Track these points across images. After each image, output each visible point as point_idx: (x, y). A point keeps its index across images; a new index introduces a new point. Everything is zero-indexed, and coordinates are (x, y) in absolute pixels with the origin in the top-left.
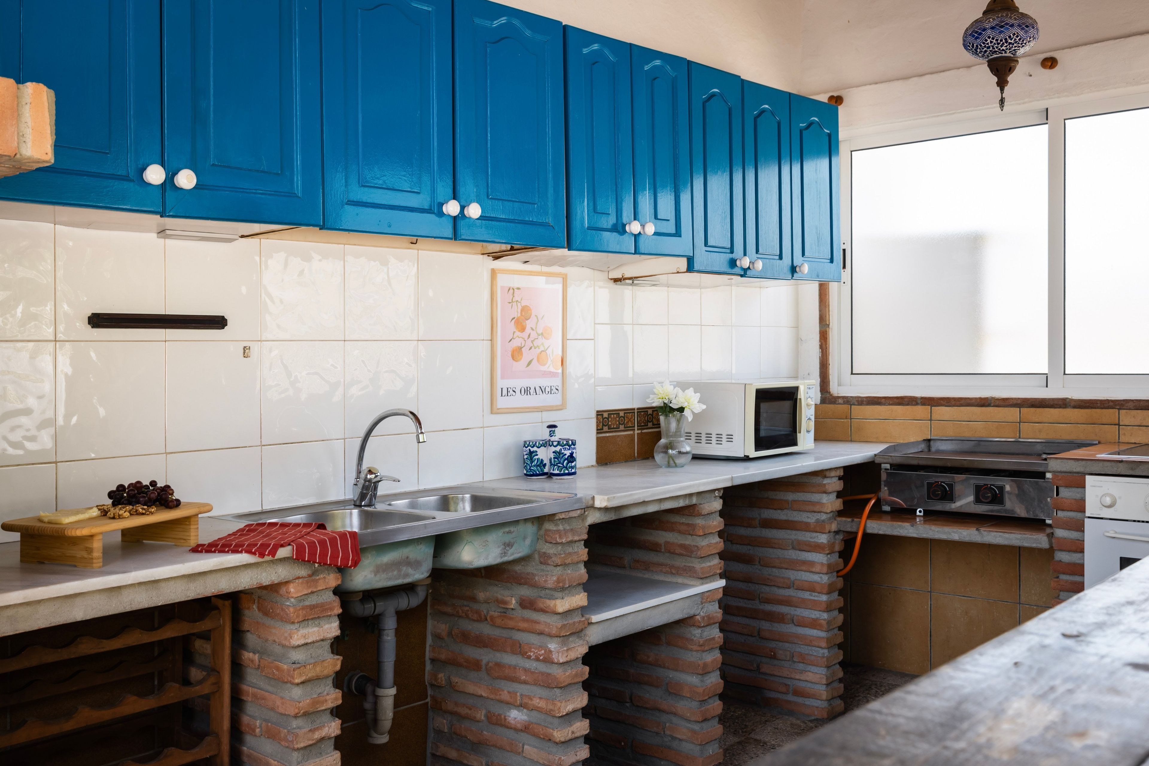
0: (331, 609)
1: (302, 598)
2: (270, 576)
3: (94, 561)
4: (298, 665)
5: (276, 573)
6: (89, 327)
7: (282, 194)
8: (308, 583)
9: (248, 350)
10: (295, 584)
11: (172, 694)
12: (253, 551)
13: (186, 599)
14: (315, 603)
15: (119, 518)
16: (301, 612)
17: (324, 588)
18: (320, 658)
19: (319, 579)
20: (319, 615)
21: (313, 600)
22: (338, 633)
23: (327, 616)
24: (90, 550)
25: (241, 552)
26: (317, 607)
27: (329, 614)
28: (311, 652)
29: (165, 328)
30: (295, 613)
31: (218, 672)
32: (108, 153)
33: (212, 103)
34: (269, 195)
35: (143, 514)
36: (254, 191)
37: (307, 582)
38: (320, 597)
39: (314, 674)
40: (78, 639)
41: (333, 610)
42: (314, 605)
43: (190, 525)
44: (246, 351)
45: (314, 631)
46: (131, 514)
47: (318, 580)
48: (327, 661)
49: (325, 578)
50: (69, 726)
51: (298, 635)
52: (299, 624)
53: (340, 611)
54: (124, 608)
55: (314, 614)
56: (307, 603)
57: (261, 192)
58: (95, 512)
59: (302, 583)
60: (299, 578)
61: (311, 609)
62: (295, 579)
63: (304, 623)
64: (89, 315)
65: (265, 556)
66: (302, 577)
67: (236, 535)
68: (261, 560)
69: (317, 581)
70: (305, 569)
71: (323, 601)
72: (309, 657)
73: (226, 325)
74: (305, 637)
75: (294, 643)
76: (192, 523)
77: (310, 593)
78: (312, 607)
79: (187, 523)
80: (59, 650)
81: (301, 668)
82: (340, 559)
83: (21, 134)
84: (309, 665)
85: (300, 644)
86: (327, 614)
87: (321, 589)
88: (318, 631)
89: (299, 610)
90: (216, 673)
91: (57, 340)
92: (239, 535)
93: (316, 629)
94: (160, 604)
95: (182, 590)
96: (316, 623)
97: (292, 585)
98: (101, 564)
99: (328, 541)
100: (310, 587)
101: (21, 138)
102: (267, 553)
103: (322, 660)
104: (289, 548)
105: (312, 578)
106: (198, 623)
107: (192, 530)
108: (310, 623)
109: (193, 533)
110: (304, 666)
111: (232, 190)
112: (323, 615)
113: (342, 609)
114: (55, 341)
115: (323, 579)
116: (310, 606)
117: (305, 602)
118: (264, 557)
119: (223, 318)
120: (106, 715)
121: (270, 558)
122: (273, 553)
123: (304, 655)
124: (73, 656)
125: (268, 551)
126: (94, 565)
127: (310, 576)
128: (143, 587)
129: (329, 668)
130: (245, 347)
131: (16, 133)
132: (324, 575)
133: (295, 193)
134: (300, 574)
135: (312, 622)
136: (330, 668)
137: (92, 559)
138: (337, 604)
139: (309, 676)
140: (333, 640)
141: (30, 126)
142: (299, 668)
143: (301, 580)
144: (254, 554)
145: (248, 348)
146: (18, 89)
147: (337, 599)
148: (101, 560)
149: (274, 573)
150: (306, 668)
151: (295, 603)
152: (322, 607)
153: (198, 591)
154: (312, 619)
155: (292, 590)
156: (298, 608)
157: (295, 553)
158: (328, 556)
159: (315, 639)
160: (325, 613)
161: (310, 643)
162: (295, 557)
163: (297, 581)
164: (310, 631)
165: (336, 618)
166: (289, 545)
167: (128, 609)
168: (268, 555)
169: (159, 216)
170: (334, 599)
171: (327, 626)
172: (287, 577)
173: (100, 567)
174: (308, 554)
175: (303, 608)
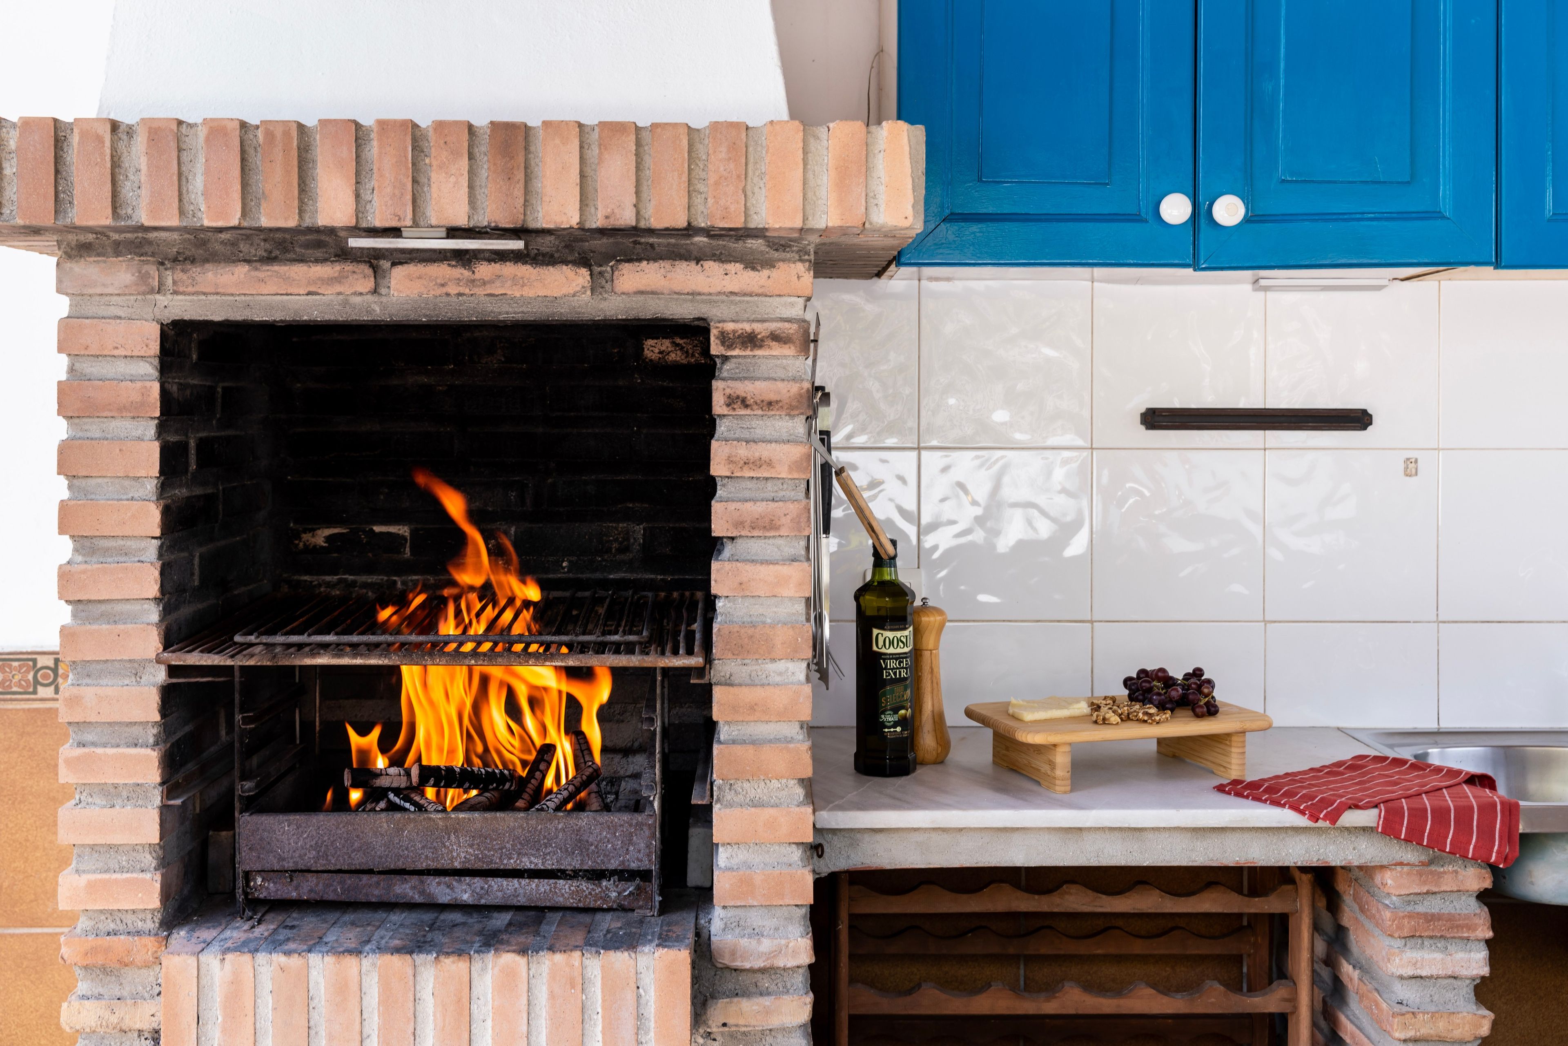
0: (1471, 928)
1: (1411, 898)
2: (1344, 853)
3: (1057, 782)
4: (1404, 1009)
5: (1354, 849)
6: (1143, 428)
7: (1414, 215)
8: (1421, 876)
9: (1413, 464)
10: (1394, 872)
11: (1213, 1000)
12: (1302, 808)
13: (1190, 864)
14: (1437, 911)
15: (1104, 723)
16: (1406, 921)
17: (1455, 889)
18: (1450, 1006)
19: (1444, 872)
20: (1443, 933)
21: (1433, 906)
22: (1485, 971)
23: (1462, 938)
24: (1052, 764)
25: (1283, 806)
26: (1439, 920)
27: (1466, 935)
28: (1433, 993)
29: (1265, 429)
30: (1394, 921)
31: (1295, 984)
32: (1108, 184)
33: (1282, 82)
34: (1387, 219)
35: (1145, 721)
36: (1358, 216)
37: (1420, 874)
38: (1448, 903)
39: (1432, 1032)
40: (1064, 887)
41: (1475, 930)
42: (1433, 915)
43: (1230, 746)
44: (1411, 468)
45: (1435, 959)
46: (1122, 720)
47: (1442, 873)
48: (1460, 1015)
49: (1456, 872)
50: (1050, 1007)
51: (1401, 959)
52: (1403, 940)
53: (1490, 934)
54: (1088, 860)
55: (1433, 930)
56: (1420, 909)
57: (1373, 215)
58: (1083, 708)
59: (1408, 874)
60: (1401, 864)
61: (1428, 921)
62: (1396, 864)
63: (1413, 941)
64: (1143, 410)
65: (1320, 821)
66: (1408, 864)
67: (1321, 771)
68: (1310, 824)
69: (1440, 875)
70: (1413, 850)
71: (1453, 911)
72: (1428, 1000)
73: (1371, 424)
74: (1415, 964)
75: (1394, 970)
76: (1233, 744)
77: (1424, 894)
78: (1430, 918)
79: (1227, 742)
80: (1036, 897)
81: (1407, 1016)
82: (1472, 847)
83: (872, 194)
84: (1424, 1013)
85: (1405, 975)
86: (1460, 935)
87: (1448, 889)
88: (1442, 959)
89: (1403, 918)
90: (1292, 984)
91: (1094, 446)
92: (1326, 773)
93: (1438, 956)
94: (1145, 864)
95: (1183, 849)
96: (1439, 945)
97: (1389, 873)
98: (1068, 788)
99: (1453, 812)
100: (1425, 883)
101: (872, 200)
102: (1321, 816)
103: (1452, 1010)
104: (1375, 811)
105: (1430, 868)
106: (1257, 899)
107: (1233, 755)
108: (1426, 943)
109: (1235, 760)
110: (1413, 1013)
111: (1317, 217)
112: (1452, 935)
113: (1493, 931)
114: (1092, 448)
115: (1452, 873)
116: (1425, 915)
117: (1416, 906)
118: (1316, 822)
119: (1364, 412)
120: (1107, 1005)
121: (1327, 824)
122: (1333, 817)
123: (1418, 995)
124: (1056, 910)
125: (1325, 811)
126: (1057, 788)
127: (1423, 864)
128: (1117, 834)
129: (1463, 1028)
130: (1408, 459)
131: (864, 194)
132: (1455, 868)
133: (1440, 212)
134: (1404, 857)
135: (1431, 942)
136: (1466, 1029)
137: (1055, 778)
138: (1481, 922)
139: (1422, 1032)
140: (1478, 981)
141: (883, 182)
142: (1403, 1015)
143: (1406, 868)
144: (1302, 813)
145: (1413, 460)
146: (868, 132)
147: (1483, 913)
148: (1069, 782)
149: (1351, 848)
150: (1415, 1018)
151: (1397, 904)
152: (1449, 920)
153: (1211, 856)
154: (1431, 937)
155: (1390, 882)
156: (1401, 914)
157: (1381, 822)
158: (1447, 837)
159: (1435, 973)
160: (1457, 932)
161: (1427, 977)
162: (1380, 830)
163: (1399, 868)
164: (1426, 956)
165: (1483, 946)
166: (1376, 806)
167: (1094, 863)
168: (1324, 819)
169: (1191, 269)
170: (1478, 911)
171: (1461, 955)
172: (1377, 859)
173: (1065, 792)
174: (1407, 828)
175: (1411, 916)
